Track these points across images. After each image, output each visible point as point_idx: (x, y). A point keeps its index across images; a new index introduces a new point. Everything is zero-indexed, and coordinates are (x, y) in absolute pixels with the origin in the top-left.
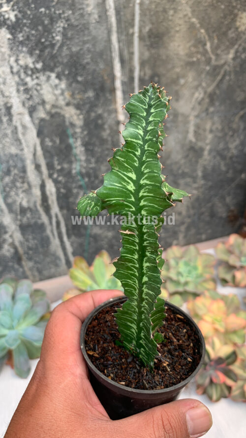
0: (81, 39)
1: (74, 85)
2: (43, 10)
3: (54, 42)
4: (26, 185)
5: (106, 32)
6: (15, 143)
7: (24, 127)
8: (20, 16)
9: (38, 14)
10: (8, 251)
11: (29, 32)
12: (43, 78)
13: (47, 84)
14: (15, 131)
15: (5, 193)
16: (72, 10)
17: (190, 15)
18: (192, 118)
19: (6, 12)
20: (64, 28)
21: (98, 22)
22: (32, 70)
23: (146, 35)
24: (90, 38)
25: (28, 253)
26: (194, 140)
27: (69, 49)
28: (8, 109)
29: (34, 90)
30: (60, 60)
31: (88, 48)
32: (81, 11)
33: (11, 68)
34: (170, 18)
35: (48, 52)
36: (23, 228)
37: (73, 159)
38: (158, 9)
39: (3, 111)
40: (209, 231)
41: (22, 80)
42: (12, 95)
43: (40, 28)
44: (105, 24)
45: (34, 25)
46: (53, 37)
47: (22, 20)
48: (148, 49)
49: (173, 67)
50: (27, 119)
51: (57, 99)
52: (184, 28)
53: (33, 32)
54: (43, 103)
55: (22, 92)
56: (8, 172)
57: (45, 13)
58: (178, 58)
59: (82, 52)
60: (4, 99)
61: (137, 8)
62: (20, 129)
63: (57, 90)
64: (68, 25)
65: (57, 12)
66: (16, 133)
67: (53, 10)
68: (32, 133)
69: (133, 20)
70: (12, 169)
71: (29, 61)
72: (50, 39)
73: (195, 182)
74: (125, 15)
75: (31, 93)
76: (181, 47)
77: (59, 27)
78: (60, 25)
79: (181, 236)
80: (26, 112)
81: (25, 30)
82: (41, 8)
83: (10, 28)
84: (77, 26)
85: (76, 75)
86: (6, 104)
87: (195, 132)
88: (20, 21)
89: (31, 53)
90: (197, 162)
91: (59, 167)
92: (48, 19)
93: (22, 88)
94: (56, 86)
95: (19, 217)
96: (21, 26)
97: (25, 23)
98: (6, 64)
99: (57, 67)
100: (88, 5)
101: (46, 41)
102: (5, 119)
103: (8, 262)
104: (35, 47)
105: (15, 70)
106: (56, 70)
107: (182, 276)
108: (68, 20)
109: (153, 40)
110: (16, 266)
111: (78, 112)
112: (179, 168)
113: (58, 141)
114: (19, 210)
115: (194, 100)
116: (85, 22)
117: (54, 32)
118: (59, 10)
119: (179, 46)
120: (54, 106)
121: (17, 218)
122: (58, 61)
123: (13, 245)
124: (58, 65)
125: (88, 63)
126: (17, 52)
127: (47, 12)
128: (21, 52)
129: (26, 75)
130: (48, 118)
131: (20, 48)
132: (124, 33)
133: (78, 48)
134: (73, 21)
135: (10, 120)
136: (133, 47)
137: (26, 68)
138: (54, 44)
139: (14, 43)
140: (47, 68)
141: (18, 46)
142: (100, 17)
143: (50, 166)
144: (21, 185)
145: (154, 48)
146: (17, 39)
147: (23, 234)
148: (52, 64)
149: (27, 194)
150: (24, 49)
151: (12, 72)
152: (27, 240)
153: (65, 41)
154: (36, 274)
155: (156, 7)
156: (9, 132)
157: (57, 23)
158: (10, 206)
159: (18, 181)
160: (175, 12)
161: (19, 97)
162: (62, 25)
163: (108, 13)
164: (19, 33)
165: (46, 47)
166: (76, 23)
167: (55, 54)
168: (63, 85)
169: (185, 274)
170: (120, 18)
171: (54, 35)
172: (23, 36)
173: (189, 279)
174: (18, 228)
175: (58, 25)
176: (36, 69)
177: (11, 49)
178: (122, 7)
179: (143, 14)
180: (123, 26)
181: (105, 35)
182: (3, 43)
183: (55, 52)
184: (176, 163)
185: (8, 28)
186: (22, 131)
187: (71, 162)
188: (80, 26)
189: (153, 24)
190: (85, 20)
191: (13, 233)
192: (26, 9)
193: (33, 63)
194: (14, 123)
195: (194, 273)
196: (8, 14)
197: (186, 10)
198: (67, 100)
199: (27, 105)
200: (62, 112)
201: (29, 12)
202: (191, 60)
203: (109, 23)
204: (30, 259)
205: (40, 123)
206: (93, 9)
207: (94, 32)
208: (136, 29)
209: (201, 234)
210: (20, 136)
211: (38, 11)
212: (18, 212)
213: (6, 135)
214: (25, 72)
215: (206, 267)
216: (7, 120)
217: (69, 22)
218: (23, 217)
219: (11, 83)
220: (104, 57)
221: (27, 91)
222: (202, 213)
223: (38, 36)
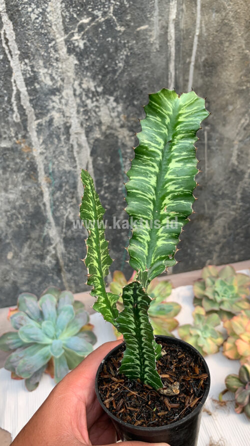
0: (141, 66)
1: (130, 108)
2: (110, 39)
3: (116, 68)
4: (74, 200)
5: (165, 60)
6: (69, 160)
7: (80, 146)
8: (88, 44)
9: (105, 43)
10: (50, 262)
11: (95, 59)
12: (102, 101)
13: (105, 107)
14: (71, 149)
15: (54, 207)
16: (136, 40)
17: (244, 46)
18: (236, 142)
19: (76, 40)
20: (127, 56)
21: (159, 51)
22: (93, 92)
23: (201, 64)
24: (149, 65)
25: (68, 266)
26: (236, 163)
27: (129, 75)
28: (67, 128)
29: (92, 111)
30: (120, 85)
31: (146, 74)
32: (145, 41)
33: (75, 90)
34: (225, 49)
35: (110, 77)
36: (67, 241)
37: (121, 177)
38: (214, 41)
39: (62, 130)
40: (243, 252)
41: (83, 102)
42: (72, 115)
43: (105, 55)
44: (164, 54)
45: (100, 53)
46: (116, 64)
47: (90, 48)
48: (202, 77)
49: (224, 94)
50: (83, 138)
51: (113, 121)
52: (237, 58)
53: (99, 59)
54: (100, 124)
55: (81, 113)
56: (60, 187)
57: (112, 42)
58: (229, 86)
59: (140, 78)
60: (65, 119)
61: (196, 39)
62: (76, 147)
63: (114, 112)
64: (131, 53)
65: (123, 42)
66: (72, 151)
67: (119, 39)
68: (87, 151)
69: (191, 50)
70: (64, 184)
71: (91, 85)
72: (112, 66)
73: (233, 203)
74: (183, 46)
75: (89, 114)
76: (233, 76)
77: (122, 55)
78: (124, 53)
79: (215, 255)
80: (83, 131)
81: (91, 57)
82: (108, 38)
83: (79, 54)
84: (139, 54)
85: (133, 98)
86: (65, 124)
87: (238, 155)
88: (88, 49)
89: (94, 78)
90: (237, 184)
91: (107, 185)
92: (113, 47)
93: (82, 110)
94: (114, 108)
95: (64, 230)
96: (88, 53)
97: (93, 51)
98: (71, 87)
99: (117, 91)
100: (151, 36)
101: (109, 67)
102: (63, 138)
103: (48, 273)
104: (98, 73)
105: (78, 93)
106: (115, 94)
107: (218, 295)
108: (131, 49)
109: (207, 68)
110: (56, 277)
111: (131, 134)
112: (219, 190)
113: (109, 161)
114: (65, 224)
115: (240, 125)
116: (147, 51)
117: (117, 59)
118: (124, 40)
119: (231, 75)
120: (109, 127)
121: (62, 231)
122: (118, 86)
123: (55, 257)
124: (117, 89)
125: (145, 89)
126: (82, 77)
127: (114, 41)
128: (86, 76)
129: (86, 98)
130: (102, 138)
131: (85, 73)
132: (182, 62)
133: (138, 74)
134: (136, 49)
135: (68, 139)
136: (188, 75)
137: (88, 90)
138: (116, 70)
139: (80, 68)
140: (107, 92)
141: (83, 71)
142: (160, 46)
143: (99, 183)
144: (70, 200)
145: (207, 76)
146: (83, 65)
147: (66, 247)
148: (112, 88)
149: (74, 208)
150: (89, 74)
151: (75, 95)
152: (69, 253)
153: (126, 67)
154: (73, 286)
155: (213, 39)
156: (65, 150)
157: (121, 51)
158: (57, 219)
159: (68, 197)
160: (230, 44)
161: (78, 118)
162: (125, 53)
163: (168, 44)
164: (85, 60)
165: (108, 73)
166: (139, 52)
167: (116, 79)
168: (120, 109)
169: (221, 294)
170: (179, 48)
171: (117, 62)
172: (89, 63)
173: (225, 298)
174: (62, 240)
175: (122, 53)
176: (97, 92)
177: (77, 74)
178: (182, 38)
179: (200, 45)
180: (181, 55)
181: (164, 64)
182: (70, 68)
183: (116, 77)
184: (217, 184)
185: (76, 55)
186: (78, 150)
187: (118, 180)
188: (142, 55)
189: (209, 54)
190: (146, 49)
191: (56, 245)
192: (94, 38)
193: (95, 87)
194: (71, 142)
195: (230, 293)
196: (78, 42)
197: (240, 42)
198: (122, 122)
199: (84, 125)
200: (116, 134)
201: (97, 41)
202: (241, 88)
203: (169, 52)
204: (69, 271)
205: (94, 142)
206: (156, 39)
207: (154, 61)
208: (193, 59)
209: (234, 254)
210: (75, 154)
211: (106, 39)
212: (64, 226)
213: (62, 153)
214: (86, 95)
215: (241, 287)
216: (65, 139)
217: (131, 51)
218: (68, 230)
219: (72, 105)
220: (161, 83)
221: (86, 112)
222: (238, 234)
223: (103, 63)
